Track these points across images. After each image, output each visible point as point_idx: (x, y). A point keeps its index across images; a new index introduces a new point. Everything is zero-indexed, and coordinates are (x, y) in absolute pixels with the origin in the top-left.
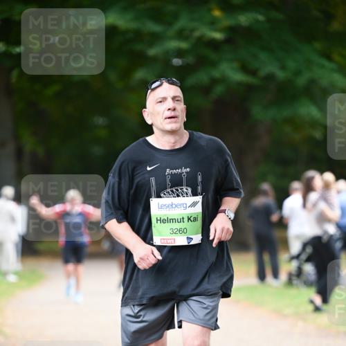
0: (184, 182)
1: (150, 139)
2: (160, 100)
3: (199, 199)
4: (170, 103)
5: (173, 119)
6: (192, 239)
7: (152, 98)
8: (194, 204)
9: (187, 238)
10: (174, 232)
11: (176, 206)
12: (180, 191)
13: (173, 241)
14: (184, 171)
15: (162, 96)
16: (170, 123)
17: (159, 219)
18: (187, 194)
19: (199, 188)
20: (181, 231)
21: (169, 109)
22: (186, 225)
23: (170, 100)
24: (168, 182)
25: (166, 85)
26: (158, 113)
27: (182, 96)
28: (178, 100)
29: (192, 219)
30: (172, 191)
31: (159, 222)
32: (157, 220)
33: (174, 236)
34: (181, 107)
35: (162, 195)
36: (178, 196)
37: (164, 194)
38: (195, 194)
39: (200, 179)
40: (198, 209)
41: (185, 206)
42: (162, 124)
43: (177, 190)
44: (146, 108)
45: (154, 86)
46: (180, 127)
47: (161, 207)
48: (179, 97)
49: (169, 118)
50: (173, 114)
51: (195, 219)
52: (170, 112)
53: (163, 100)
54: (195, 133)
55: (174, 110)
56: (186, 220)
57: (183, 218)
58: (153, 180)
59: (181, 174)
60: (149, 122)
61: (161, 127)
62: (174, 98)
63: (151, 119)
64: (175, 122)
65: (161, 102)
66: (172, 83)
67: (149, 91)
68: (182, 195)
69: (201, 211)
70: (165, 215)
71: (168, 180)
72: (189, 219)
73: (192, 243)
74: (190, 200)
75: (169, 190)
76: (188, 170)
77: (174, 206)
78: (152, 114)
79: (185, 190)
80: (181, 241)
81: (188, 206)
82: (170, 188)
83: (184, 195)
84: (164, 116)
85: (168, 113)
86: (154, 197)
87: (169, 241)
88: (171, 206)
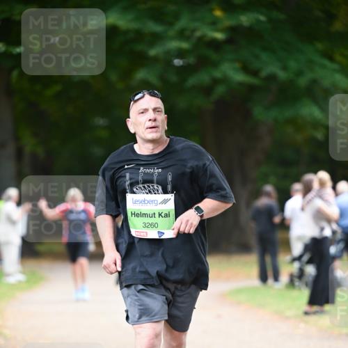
0: (155, 180)
2: (141, 111)
3: (171, 197)
4: (151, 115)
5: (154, 130)
6: (163, 233)
7: (134, 109)
8: (165, 202)
9: (158, 232)
10: (146, 226)
11: (148, 202)
12: (151, 187)
13: (145, 234)
14: (156, 171)
15: (144, 108)
16: (151, 132)
17: (133, 213)
18: (158, 191)
19: (169, 187)
20: (153, 225)
21: (150, 120)
22: (157, 220)
23: (151, 111)
24: (140, 179)
25: (147, 97)
26: (140, 123)
27: (162, 107)
28: (158, 111)
29: (163, 215)
30: (144, 187)
33: (146, 230)
35: (135, 190)
36: (150, 192)
37: (137, 189)
38: (165, 192)
39: (170, 178)
41: (156, 202)
42: (143, 133)
43: (149, 187)
44: (129, 118)
45: (136, 98)
46: (161, 136)
47: (135, 202)
48: (160, 108)
49: (151, 128)
50: (153, 124)
51: (167, 215)
52: (150, 122)
53: (145, 111)
54: (175, 139)
55: (155, 120)
56: (157, 215)
57: (154, 214)
58: (128, 175)
59: (153, 174)
62: (155, 110)
63: (134, 128)
65: (142, 113)
66: (153, 95)
67: (132, 102)
68: (153, 191)
70: (139, 210)
71: (140, 177)
72: (160, 215)
73: (163, 237)
74: (161, 197)
75: (141, 186)
77: (146, 202)
79: (156, 187)
80: (153, 234)
81: (158, 202)
82: (142, 184)
83: (155, 192)
84: (146, 126)
85: (149, 124)
86: (128, 191)
87: (142, 234)
88: (144, 202)
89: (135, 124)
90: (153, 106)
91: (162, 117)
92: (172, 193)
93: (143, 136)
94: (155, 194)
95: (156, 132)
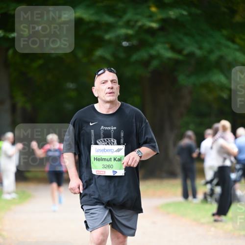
1: (96, 106)
2: (103, 82)
3: (123, 147)
4: (109, 84)
5: (111, 94)
6: (117, 172)
7: (98, 80)
8: (119, 150)
9: (113, 171)
10: (105, 167)
11: (107, 150)
13: (104, 173)
14: (112, 128)
15: (105, 79)
16: (109, 96)
18: (114, 143)
19: (122, 141)
20: (109, 167)
21: (109, 88)
22: (113, 163)
23: (109, 82)
24: (102, 134)
25: (107, 72)
26: (102, 90)
27: (117, 79)
28: (114, 82)
29: (117, 159)
30: (104, 140)
32: (95, 159)
33: (104, 170)
35: (98, 142)
36: (108, 144)
38: (119, 144)
39: (122, 135)
41: (112, 151)
43: (108, 140)
44: (94, 86)
45: (100, 73)
46: (116, 99)
47: (98, 151)
48: (115, 80)
50: (111, 91)
51: (119, 160)
53: (105, 82)
54: (125, 104)
55: (112, 88)
56: (113, 160)
57: (111, 159)
59: (110, 130)
60: (96, 96)
62: (112, 81)
63: (97, 93)
65: (104, 83)
66: (111, 71)
67: (97, 76)
68: (110, 143)
70: (100, 156)
71: (102, 133)
72: (115, 159)
73: (116, 175)
74: (116, 147)
75: (102, 139)
76: (115, 128)
79: (112, 141)
80: (109, 173)
81: (114, 151)
82: (103, 138)
83: (112, 144)
84: (106, 92)
85: (109, 91)
86: (93, 142)
87: (101, 172)
88: (104, 150)
89: (98, 90)
90: (111, 78)
91: (117, 86)
92: (124, 144)
93: (104, 98)
95: (113, 96)
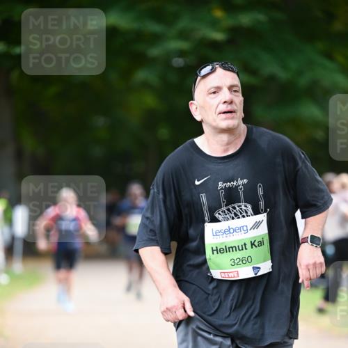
0: (242, 198)
1: (199, 141)
2: (213, 90)
3: (263, 217)
4: (225, 95)
5: (229, 115)
6: (259, 268)
8: (257, 225)
9: (253, 268)
10: (235, 263)
11: (235, 230)
12: (237, 208)
13: (236, 275)
14: (241, 183)
15: (216, 84)
16: (226, 119)
17: (214, 248)
18: (246, 212)
19: (262, 204)
20: (245, 261)
21: (225, 102)
23: (225, 90)
24: (222, 199)
28: (235, 91)
29: (256, 244)
30: (228, 210)
31: (215, 252)
32: (213, 250)
34: (239, 99)
35: (217, 215)
37: (219, 214)
38: (256, 212)
39: (261, 191)
40: (263, 230)
41: (245, 228)
42: (215, 120)
43: (234, 208)
44: (192, 99)
47: (216, 234)
48: (236, 86)
49: (224, 113)
50: (229, 108)
51: (261, 243)
52: (225, 106)
53: (217, 90)
55: (231, 103)
56: (249, 246)
57: (245, 244)
58: (203, 197)
59: (237, 187)
60: (198, 118)
61: (214, 124)
62: (231, 88)
64: (233, 118)
65: (214, 93)
67: (199, 78)
68: (241, 214)
69: (266, 231)
70: (222, 243)
71: (222, 196)
72: (252, 244)
73: (259, 274)
74: (252, 220)
75: (224, 209)
76: (245, 181)
77: (232, 231)
78: (202, 107)
79: (243, 207)
80: (246, 273)
81: (249, 229)
82: (226, 205)
83: (244, 214)
84: (218, 111)
85: (224, 108)
86: (206, 218)
87: (231, 275)
88: (229, 231)
90: (228, 83)
92: (266, 211)
94: (244, 216)
